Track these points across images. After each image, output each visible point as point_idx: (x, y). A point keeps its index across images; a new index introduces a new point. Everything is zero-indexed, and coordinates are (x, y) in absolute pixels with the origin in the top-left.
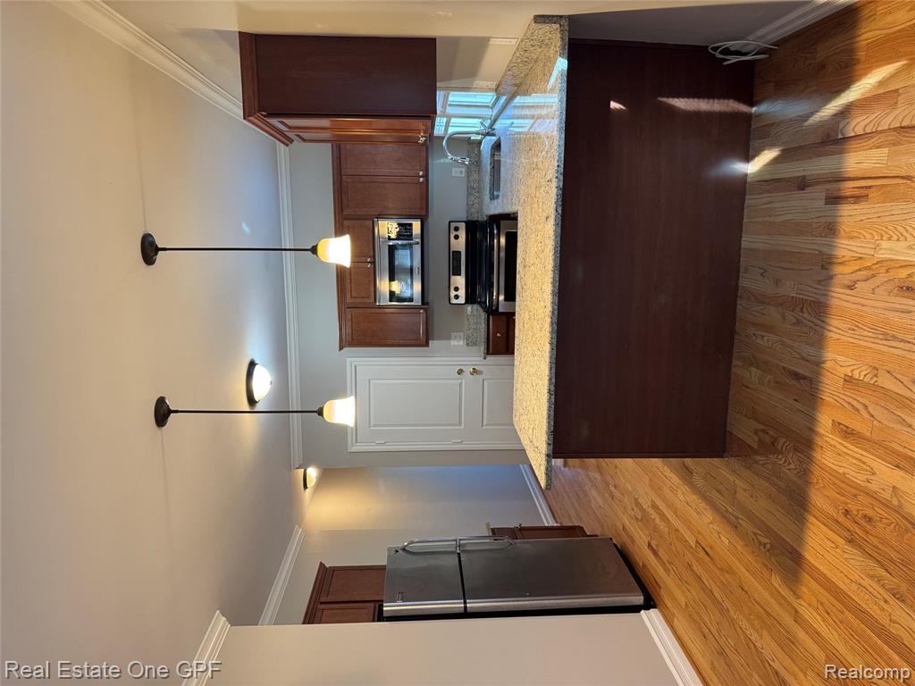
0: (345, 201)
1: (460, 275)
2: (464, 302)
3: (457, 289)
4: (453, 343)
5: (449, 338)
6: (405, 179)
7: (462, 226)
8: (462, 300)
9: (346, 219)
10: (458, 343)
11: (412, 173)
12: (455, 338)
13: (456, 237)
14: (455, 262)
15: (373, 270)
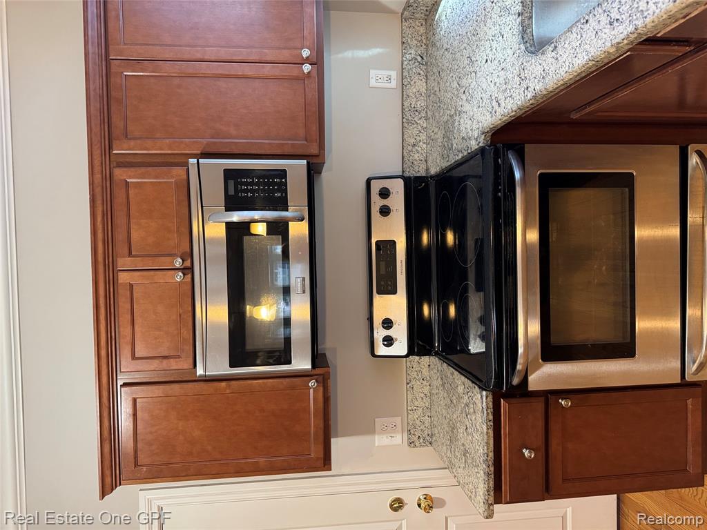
0: (117, 121)
1: (395, 292)
2: (404, 352)
3: (388, 324)
4: (380, 440)
5: (370, 430)
6: (268, 70)
7: (397, 188)
8: (400, 348)
9: (120, 165)
10: (389, 441)
11: (285, 55)
12: (384, 430)
13: (385, 211)
14: (383, 264)
15: (190, 287)
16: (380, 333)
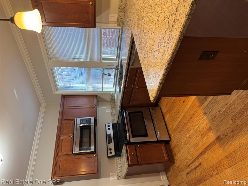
1: (111, 143)
3: (110, 149)
4: (111, 179)
5: (109, 176)
6: (88, 107)
7: (111, 125)
8: (113, 154)
11: (91, 105)
12: (112, 176)
13: (109, 129)
14: (109, 138)
15: (73, 139)
16: (109, 151)
